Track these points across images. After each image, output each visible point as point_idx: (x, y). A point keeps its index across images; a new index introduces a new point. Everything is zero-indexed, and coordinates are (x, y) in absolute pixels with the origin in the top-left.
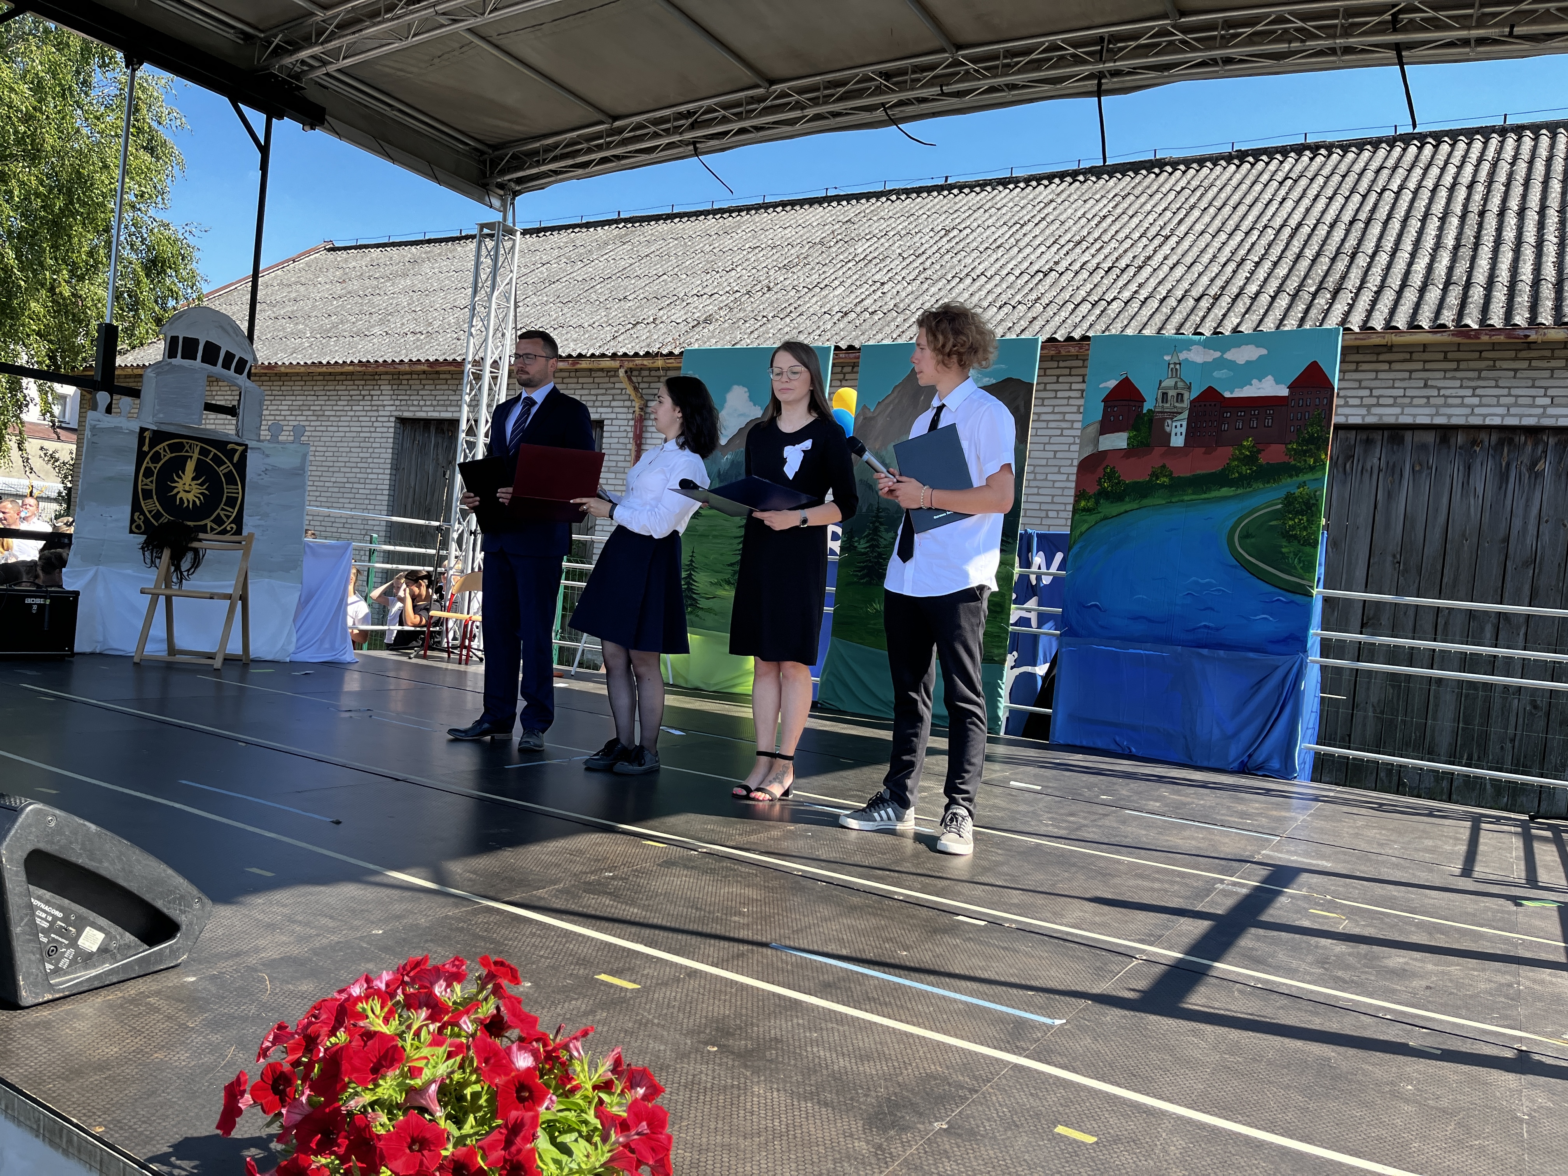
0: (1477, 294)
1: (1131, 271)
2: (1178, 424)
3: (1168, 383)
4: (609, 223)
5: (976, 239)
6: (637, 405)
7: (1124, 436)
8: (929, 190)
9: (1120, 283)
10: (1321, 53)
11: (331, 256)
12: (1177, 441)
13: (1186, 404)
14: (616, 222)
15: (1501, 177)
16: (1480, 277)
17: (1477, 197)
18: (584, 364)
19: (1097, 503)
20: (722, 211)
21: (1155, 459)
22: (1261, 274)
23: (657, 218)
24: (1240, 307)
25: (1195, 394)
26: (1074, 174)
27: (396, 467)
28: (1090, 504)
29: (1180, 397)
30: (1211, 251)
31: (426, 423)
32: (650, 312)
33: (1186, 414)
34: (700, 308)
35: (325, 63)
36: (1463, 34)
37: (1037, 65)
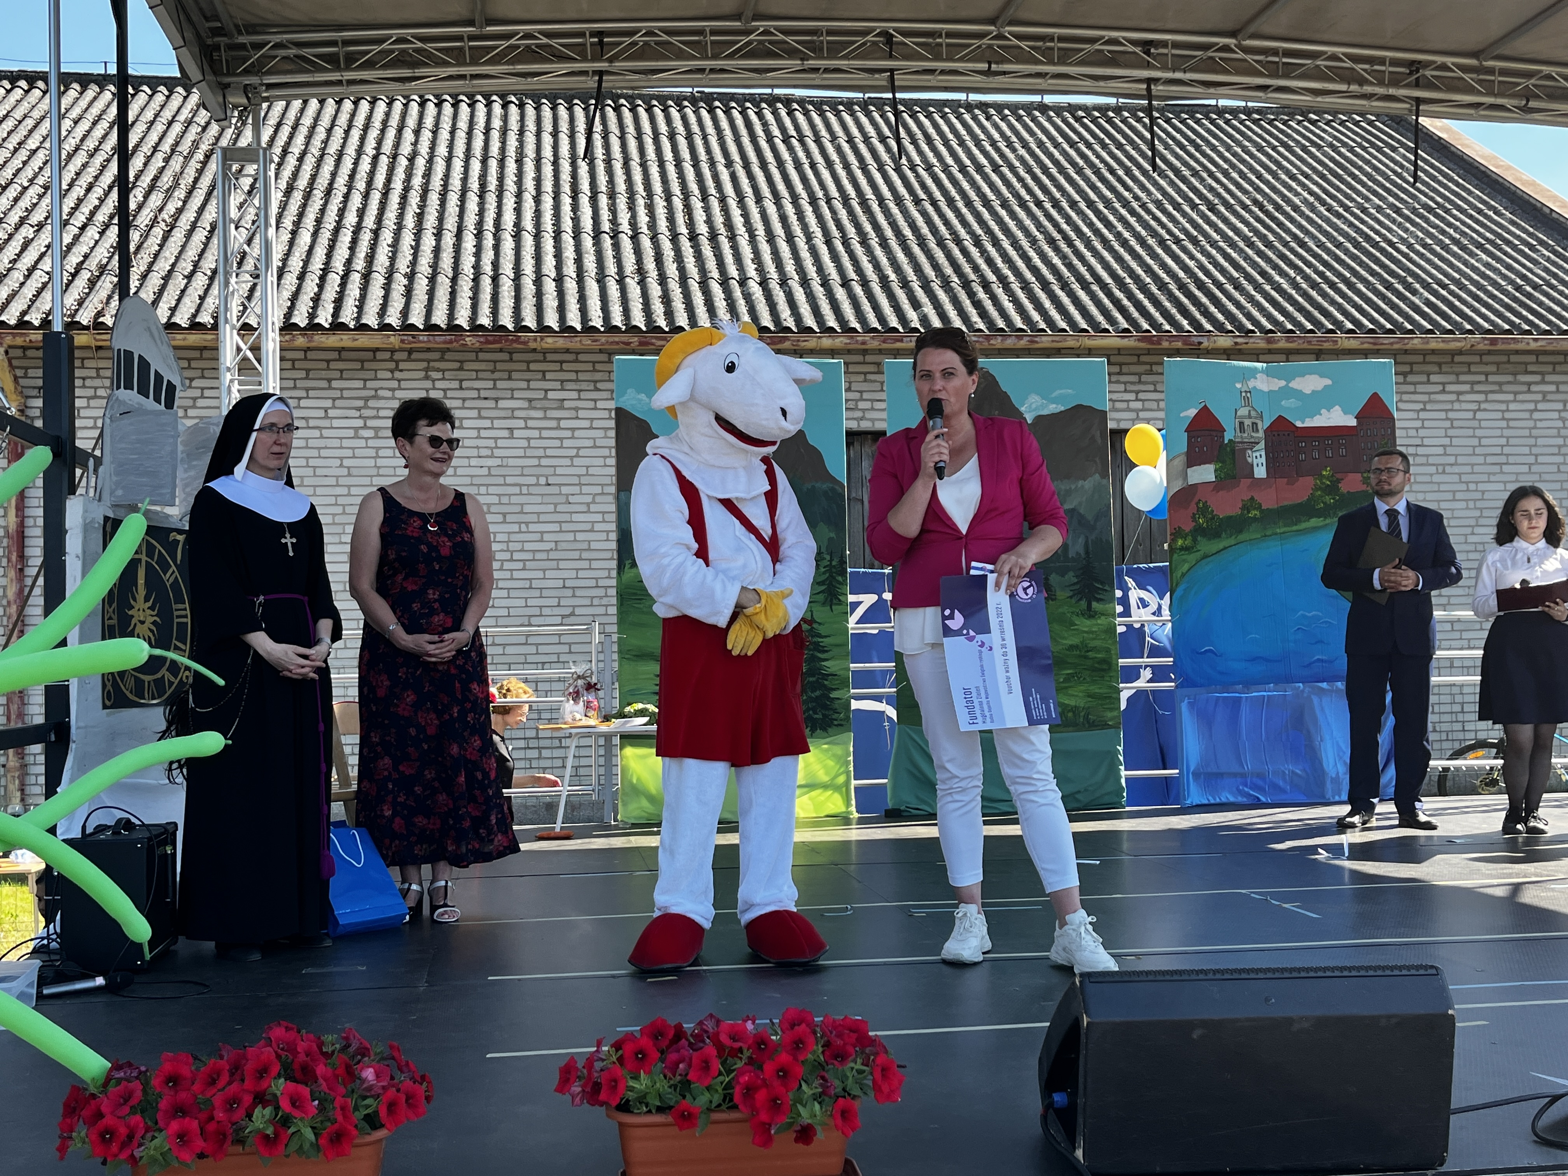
2: (1258, 454)
7: (1211, 468)
13: (1261, 434)
21: (1242, 492)
25: (1267, 424)
29: (1255, 427)
33: (1262, 445)
36: (1487, 99)
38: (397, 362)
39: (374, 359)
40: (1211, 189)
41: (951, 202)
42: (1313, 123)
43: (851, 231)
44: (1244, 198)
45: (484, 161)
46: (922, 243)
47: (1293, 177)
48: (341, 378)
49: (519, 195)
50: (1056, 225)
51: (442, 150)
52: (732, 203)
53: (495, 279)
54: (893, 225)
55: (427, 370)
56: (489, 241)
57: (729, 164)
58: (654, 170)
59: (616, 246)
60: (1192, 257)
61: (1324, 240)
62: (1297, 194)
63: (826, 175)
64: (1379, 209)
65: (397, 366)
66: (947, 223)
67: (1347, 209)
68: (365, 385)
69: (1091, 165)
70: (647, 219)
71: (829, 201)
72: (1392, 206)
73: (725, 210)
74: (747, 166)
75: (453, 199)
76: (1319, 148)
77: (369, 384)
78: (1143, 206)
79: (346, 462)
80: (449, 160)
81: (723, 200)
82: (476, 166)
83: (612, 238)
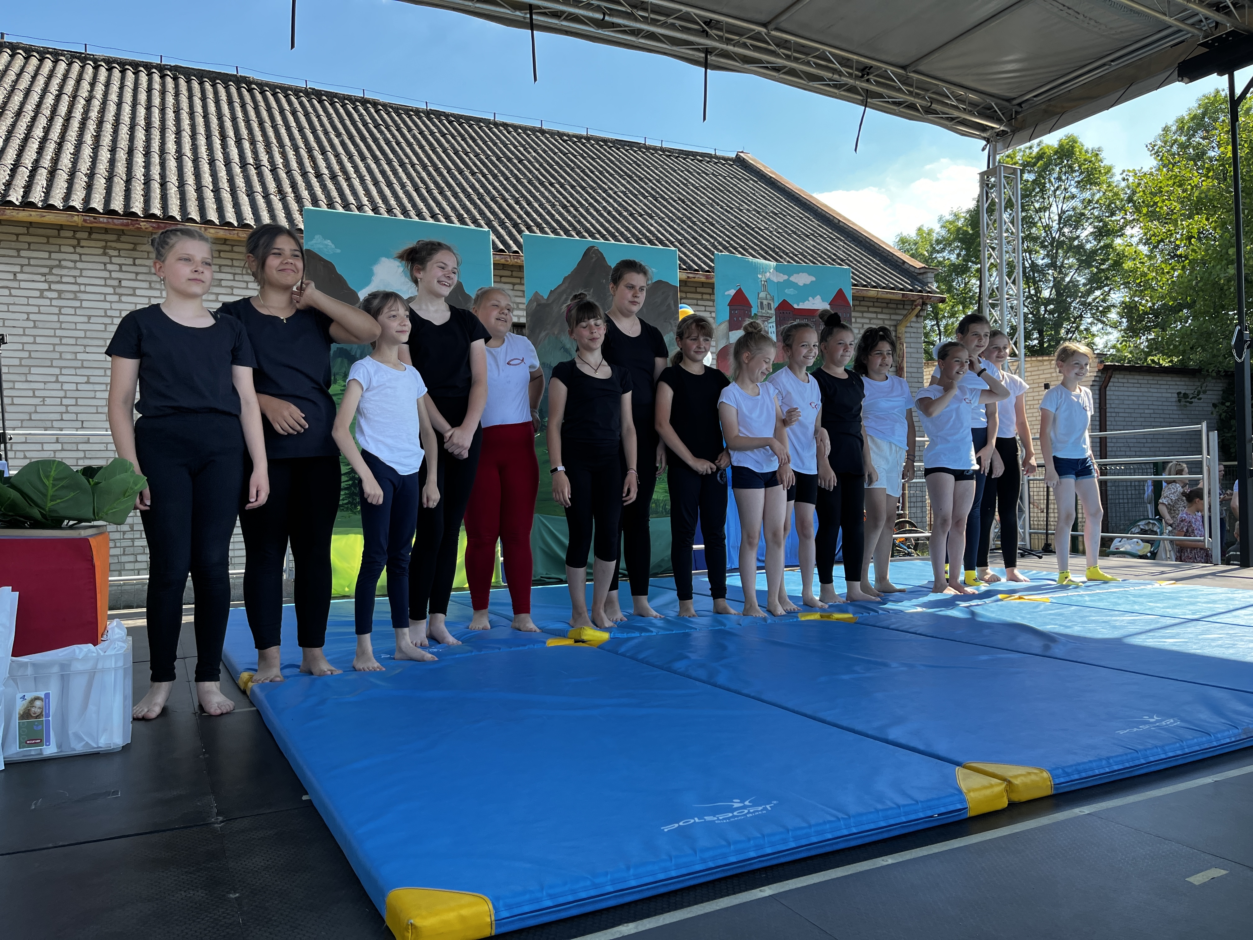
2: (771, 325)
3: (762, 295)
13: (773, 312)
25: (777, 304)
29: (769, 306)
33: (773, 319)
38: (79, 240)
39: (59, 236)
40: (652, 189)
41: (495, 177)
42: (700, 161)
43: (432, 186)
44: (673, 196)
45: (149, 108)
46: (481, 198)
47: (696, 188)
48: (29, 249)
49: (178, 133)
50: (565, 198)
51: (113, 97)
52: (345, 159)
53: (163, 185)
54: (459, 185)
55: (105, 248)
56: (156, 159)
57: (338, 135)
58: (283, 131)
59: (260, 175)
60: (652, 225)
61: (724, 223)
62: (702, 198)
63: (408, 150)
64: (748, 210)
65: (79, 243)
66: (495, 188)
67: (732, 208)
68: (50, 256)
69: (579, 167)
70: (282, 161)
71: (413, 165)
72: (755, 210)
73: (340, 162)
74: (351, 138)
75: (124, 130)
76: (707, 175)
77: (54, 256)
78: (615, 193)
79: (32, 317)
80: (119, 105)
81: (337, 156)
82: (141, 112)
83: (255, 169)
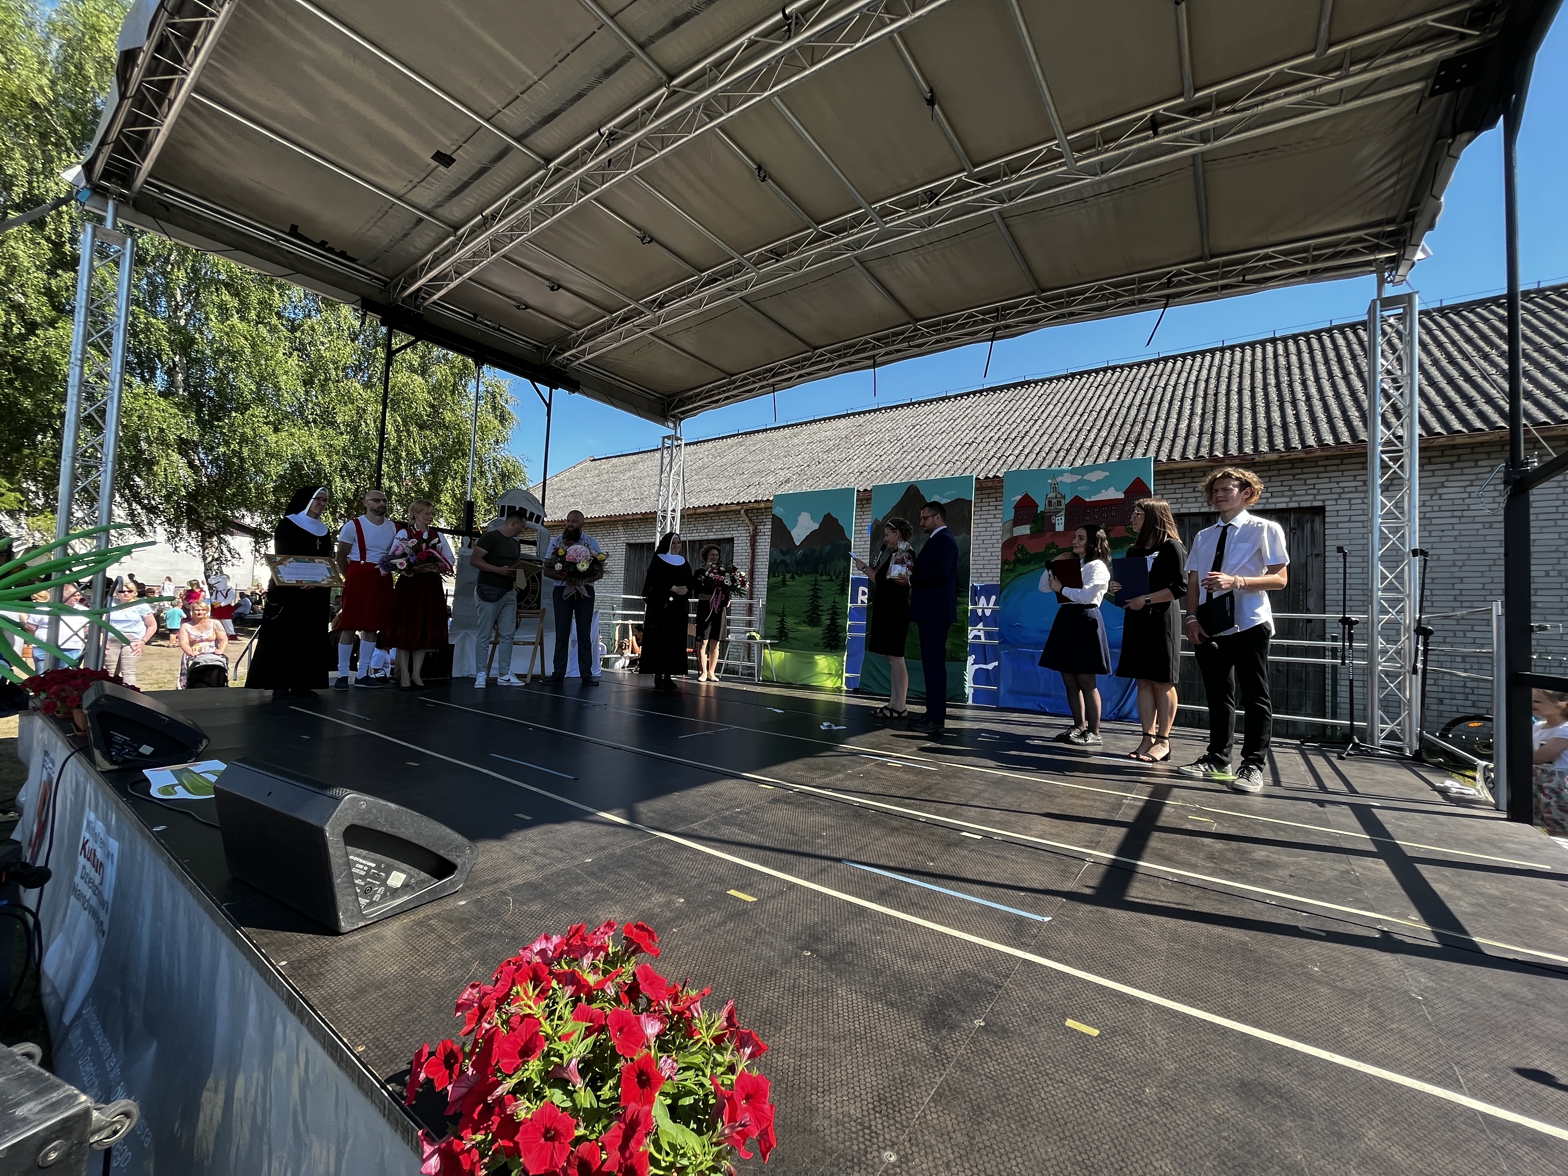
0: (1220, 438)
1: (1018, 439)
2: (1059, 518)
3: (1053, 495)
4: (734, 436)
5: (929, 429)
6: (751, 528)
7: (1028, 526)
8: (902, 406)
9: (1013, 446)
10: (1126, 305)
11: (593, 463)
12: (1060, 527)
13: (1063, 506)
14: (737, 435)
15: (1225, 373)
16: (1220, 428)
17: (1212, 386)
18: (722, 509)
19: (1015, 566)
20: (792, 425)
21: (1047, 538)
22: (1092, 436)
23: (758, 432)
24: (1083, 454)
25: (1068, 501)
26: (981, 392)
27: (627, 570)
28: (1011, 567)
29: (1059, 503)
30: (1062, 426)
31: (642, 545)
32: (756, 480)
33: (1063, 513)
34: (783, 475)
35: (578, 358)
36: (1214, 283)
37: (962, 326)
